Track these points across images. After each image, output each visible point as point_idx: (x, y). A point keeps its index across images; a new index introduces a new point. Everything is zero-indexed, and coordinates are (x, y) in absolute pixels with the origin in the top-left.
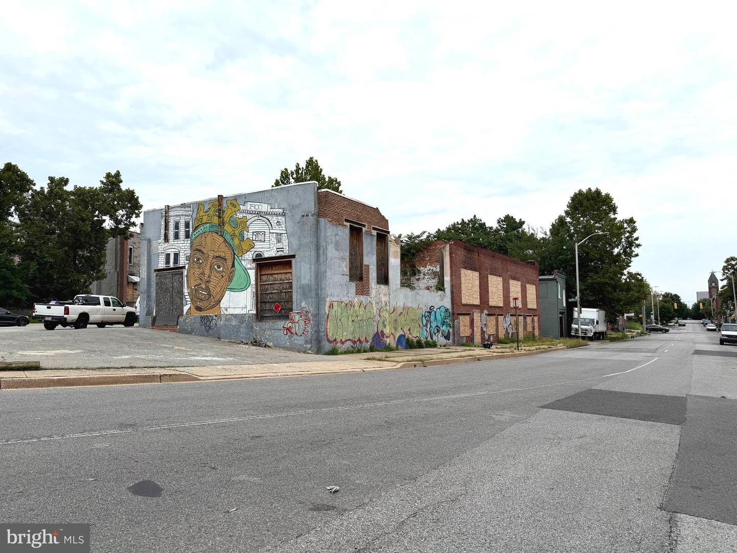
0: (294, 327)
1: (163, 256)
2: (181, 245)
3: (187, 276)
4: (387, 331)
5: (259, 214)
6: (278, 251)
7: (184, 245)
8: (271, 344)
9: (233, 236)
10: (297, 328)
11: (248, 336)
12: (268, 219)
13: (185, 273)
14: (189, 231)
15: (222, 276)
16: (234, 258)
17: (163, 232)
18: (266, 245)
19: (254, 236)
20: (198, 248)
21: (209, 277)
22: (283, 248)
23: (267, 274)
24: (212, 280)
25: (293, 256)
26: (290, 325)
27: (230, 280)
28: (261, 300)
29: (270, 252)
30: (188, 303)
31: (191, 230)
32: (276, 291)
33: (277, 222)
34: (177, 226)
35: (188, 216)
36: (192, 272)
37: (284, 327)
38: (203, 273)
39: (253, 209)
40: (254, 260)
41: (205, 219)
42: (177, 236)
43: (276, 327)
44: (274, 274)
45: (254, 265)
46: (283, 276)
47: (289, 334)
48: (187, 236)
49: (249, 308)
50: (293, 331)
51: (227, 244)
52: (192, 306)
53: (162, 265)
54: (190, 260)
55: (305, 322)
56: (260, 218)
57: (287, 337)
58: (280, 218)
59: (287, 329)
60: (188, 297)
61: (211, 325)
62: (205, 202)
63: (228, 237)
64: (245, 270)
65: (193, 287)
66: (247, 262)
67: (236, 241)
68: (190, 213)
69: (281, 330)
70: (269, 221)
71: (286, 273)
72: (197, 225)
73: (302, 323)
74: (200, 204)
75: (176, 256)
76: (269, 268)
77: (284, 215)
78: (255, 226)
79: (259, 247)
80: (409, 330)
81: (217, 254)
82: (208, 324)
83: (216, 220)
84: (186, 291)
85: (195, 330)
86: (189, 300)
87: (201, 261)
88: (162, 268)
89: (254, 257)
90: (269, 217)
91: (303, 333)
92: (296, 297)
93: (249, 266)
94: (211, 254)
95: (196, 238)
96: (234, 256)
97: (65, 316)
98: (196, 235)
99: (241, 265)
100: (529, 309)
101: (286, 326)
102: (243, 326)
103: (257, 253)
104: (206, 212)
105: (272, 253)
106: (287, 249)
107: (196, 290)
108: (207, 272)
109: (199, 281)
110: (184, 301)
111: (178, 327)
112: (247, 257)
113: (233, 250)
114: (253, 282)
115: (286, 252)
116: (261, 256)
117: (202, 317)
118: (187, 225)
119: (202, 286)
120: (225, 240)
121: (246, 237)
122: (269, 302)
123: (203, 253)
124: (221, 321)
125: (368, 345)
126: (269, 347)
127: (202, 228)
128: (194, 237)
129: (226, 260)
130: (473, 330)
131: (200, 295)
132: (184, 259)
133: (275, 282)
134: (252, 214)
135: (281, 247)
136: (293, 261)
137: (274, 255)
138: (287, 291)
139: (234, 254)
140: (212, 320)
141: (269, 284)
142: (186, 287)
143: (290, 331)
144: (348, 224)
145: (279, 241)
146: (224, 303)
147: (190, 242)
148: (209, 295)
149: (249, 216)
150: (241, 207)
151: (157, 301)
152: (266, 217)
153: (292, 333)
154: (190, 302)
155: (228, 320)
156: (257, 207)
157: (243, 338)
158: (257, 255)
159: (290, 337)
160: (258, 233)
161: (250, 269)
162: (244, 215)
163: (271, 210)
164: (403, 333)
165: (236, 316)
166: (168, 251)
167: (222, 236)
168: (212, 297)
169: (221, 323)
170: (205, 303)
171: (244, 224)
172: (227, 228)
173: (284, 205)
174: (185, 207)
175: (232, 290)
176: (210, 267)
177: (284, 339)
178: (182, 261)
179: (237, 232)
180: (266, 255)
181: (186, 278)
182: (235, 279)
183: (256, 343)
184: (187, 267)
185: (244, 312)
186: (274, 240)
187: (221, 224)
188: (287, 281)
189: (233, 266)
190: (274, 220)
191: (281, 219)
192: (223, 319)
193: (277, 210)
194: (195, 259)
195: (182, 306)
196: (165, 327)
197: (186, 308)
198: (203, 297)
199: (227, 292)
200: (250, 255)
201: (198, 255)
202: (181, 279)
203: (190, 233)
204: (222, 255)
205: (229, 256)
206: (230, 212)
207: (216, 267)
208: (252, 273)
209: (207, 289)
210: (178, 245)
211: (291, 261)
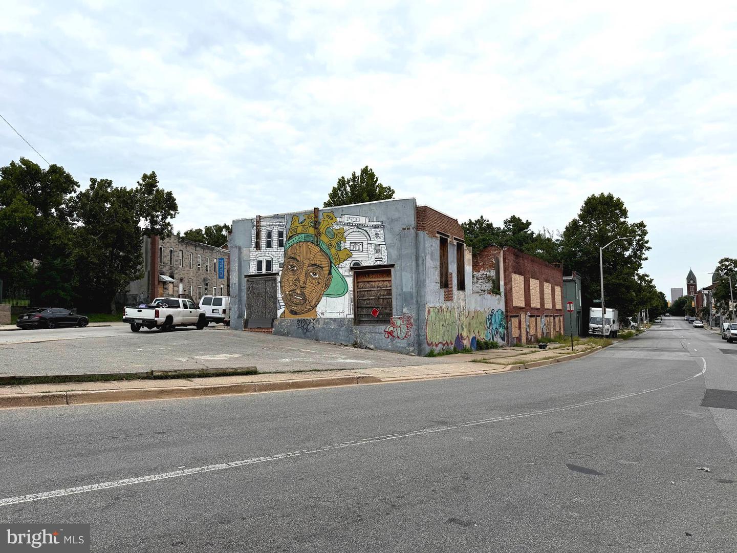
0: (396, 331)
1: (255, 263)
2: (274, 253)
3: (280, 282)
4: (464, 334)
5: (357, 226)
6: (376, 261)
7: (277, 253)
8: (372, 346)
9: (330, 246)
10: (399, 332)
11: (348, 338)
12: (366, 231)
13: (279, 279)
14: (283, 240)
15: (319, 283)
16: (331, 266)
17: (254, 240)
18: (364, 254)
19: (352, 247)
20: (293, 256)
21: (304, 283)
22: (381, 258)
23: (364, 282)
24: (307, 286)
25: (393, 266)
26: (392, 329)
27: (327, 286)
28: (358, 305)
29: (368, 259)
30: (282, 307)
31: (285, 239)
32: (373, 298)
33: (376, 234)
34: (269, 235)
35: (281, 226)
36: (286, 278)
37: (385, 331)
38: (298, 280)
39: (350, 221)
40: (352, 269)
41: (300, 229)
42: (269, 245)
43: (377, 331)
44: (371, 282)
45: (351, 273)
46: (380, 284)
47: (391, 337)
48: (281, 244)
49: (346, 313)
50: (395, 334)
51: (323, 253)
52: (287, 311)
53: (253, 270)
54: (283, 267)
55: (407, 326)
56: (358, 230)
57: (389, 340)
58: (378, 230)
59: (389, 333)
60: (282, 301)
61: (309, 328)
62: (300, 213)
63: (324, 247)
64: (343, 278)
65: (287, 293)
66: (344, 270)
67: (333, 251)
68: (284, 223)
69: (382, 333)
70: (367, 233)
71: (383, 281)
72: (291, 235)
73: (404, 328)
74: (294, 216)
75: (269, 263)
76: (365, 276)
77: (382, 227)
78: (353, 237)
79: (357, 257)
80: (479, 332)
81: (312, 262)
82: (305, 327)
83: (311, 231)
84: (279, 296)
85: (292, 333)
86: (284, 304)
87: (295, 268)
88: (253, 274)
89: (352, 266)
90: (368, 230)
91: (406, 337)
92: (395, 303)
93: (346, 274)
94: (307, 262)
95: (290, 247)
96: (331, 264)
97: (156, 319)
98: (291, 244)
99: (339, 273)
100: (557, 310)
101: (387, 330)
102: (342, 329)
103: (354, 262)
104: (301, 223)
105: (371, 262)
106: (386, 259)
107: (290, 295)
108: (302, 279)
109: (293, 287)
110: (278, 305)
111: (273, 329)
112: (345, 265)
113: (330, 259)
114: (351, 288)
115: (385, 262)
116: (359, 265)
117: (299, 320)
118: (281, 234)
119: (296, 291)
120: (321, 249)
121: (343, 247)
122: (366, 308)
123: (298, 261)
124: (319, 324)
125: (452, 347)
126: (370, 349)
127: (297, 237)
128: (288, 246)
129: (322, 268)
130: (521, 331)
131: (295, 300)
132: (277, 266)
133: (372, 289)
134: (350, 225)
135: (380, 257)
136: (392, 270)
137: (372, 264)
138: (385, 297)
139: (331, 262)
140: (310, 323)
141: (366, 291)
142: (280, 292)
143: (391, 335)
144: (438, 235)
145: (377, 252)
146: (320, 308)
147: (284, 250)
148: (305, 300)
149: (346, 228)
150: (338, 219)
151: (248, 305)
152: (364, 229)
153: (394, 337)
154: (284, 307)
155: (327, 323)
156: (354, 220)
157: (343, 340)
158: (355, 264)
159: (392, 341)
160: (356, 243)
161: (348, 276)
162: (341, 227)
163: (370, 223)
164: (474, 336)
165: (335, 320)
166: (260, 259)
167: (318, 245)
168: (307, 302)
169: (319, 326)
170: (299, 307)
171: (341, 235)
172: (324, 238)
173: (384, 218)
174: (278, 218)
175: (328, 295)
176: (306, 274)
177: (386, 341)
178: (275, 268)
179: (333, 242)
180: (364, 264)
181: (279, 284)
182: (332, 285)
183: (355, 345)
184: (280, 274)
185: (342, 316)
186: (372, 250)
187: (318, 234)
188: (384, 289)
189: (330, 273)
190: (372, 232)
191: (381, 231)
192: (322, 322)
193: (375, 223)
194: (290, 267)
195: (275, 309)
196: (259, 329)
197: (280, 312)
198: (298, 301)
199: (324, 298)
200: (347, 264)
201: (293, 262)
202: (274, 285)
203: (284, 243)
204: (318, 263)
205: (325, 264)
206: (326, 223)
207: (311, 274)
208: (350, 281)
209: (303, 294)
210: (271, 253)
211: (390, 270)
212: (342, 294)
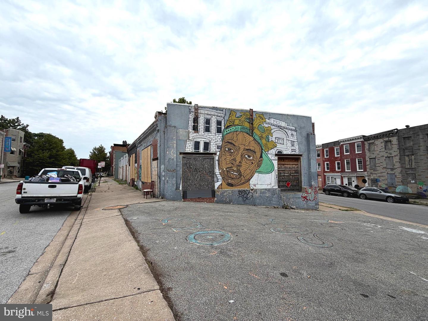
0: (308, 196)
1: (192, 143)
2: (213, 137)
3: (218, 160)
5: (279, 127)
6: (292, 151)
7: (215, 137)
8: (294, 207)
9: (261, 138)
10: (310, 197)
11: (278, 203)
12: (285, 131)
13: (217, 158)
14: (221, 128)
15: (252, 163)
16: (262, 152)
17: (191, 124)
18: (284, 146)
19: (276, 140)
20: (230, 141)
21: (240, 162)
22: (295, 150)
23: (281, 164)
24: (242, 165)
25: (301, 155)
26: (306, 195)
27: (259, 166)
28: (281, 180)
29: (287, 151)
30: (219, 180)
31: (223, 128)
32: (287, 175)
33: (292, 134)
34: (208, 122)
35: (219, 117)
36: (223, 158)
37: (302, 196)
38: (234, 160)
39: (275, 123)
40: (276, 155)
41: (237, 122)
42: (207, 130)
43: (297, 196)
44: (285, 164)
45: (276, 158)
46: (291, 166)
47: (306, 200)
48: (219, 131)
49: (273, 185)
50: (308, 198)
51: (256, 142)
52: (224, 183)
53: (190, 148)
54: (221, 149)
55: (315, 193)
56: (280, 130)
57: (305, 202)
58: (293, 132)
59: (304, 197)
60: (220, 176)
61: (248, 196)
62: (238, 110)
63: (257, 138)
64: (271, 160)
65: (225, 169)
66: (271, 154)
67: (264, 141)
68: (222, 115)
69: (300, 198)
70: (286, 133)
71: (292, 164)
72: (229, 125)
73: (313, 194)
74: (232, 112)
75: (207, 145)
76: (281, 160)
77: (296, 131)
78: (276, 134)
79: (280, 147)
81: (246, 148)
82: (245, 196)
83: (247, 125)
84: (217, 171)
85: (233, 201)
86: (221, 178)
87: (232, 151)
88: (190, 152)
89: (277, 153)
90: (287, 131)
91: (314, 199)
92: (303, 179)
93: (273, 158)
94: (242, 147)
95: (227, 134)
96: (262, 151)
98: (228, 132)
99: (268, 157)
101: (303, 196)
102: (274, 196)
103: (278, 150)
104: (238, 117)
105: (289, 152)
106: (298, 151)
107: (227, 171)
108: (238, 159)
109: (230, 165)
110: (215, 179)
111: (216, 199)
112: (272, 152)
113: (261, 147)
115: (297, 152)
116: (282, 153)
118: (219, 123)
119: (233, 168)
120: (254, 139)
121: (270, 140)
123: (235, 145)
126: (292, 208)
127: (234, 127)
128: (225, 133)
129: (255, 152)
131: (232, 175)
132: (215, 147)
133: (286, 169)
134: (275, 126)
135: (294, 149)
137: (290, 153)
138: (294, 174)
139: (262, 149)
140: (249, 193)
141: (281, 170)
143: (306, 199)
145: (293, 145)
147: (221, 136)
148: (240, 175)
149: (272, 127)
150: (267, 120)
151: (183, 177)
152: (284, 130)
153: (307, 200)
154: (221, 180)
155: (263, 193)
156: (278, 123)
157: (275, 204)
158: (278, 152)
159: (307, 202)
160: (279, 138)
161: (274, 160)
162: (269, 126)
163: (288, 127)
165: (269, 190)
166: (198, 140)
167: (252, 136)
168: (242, 177)
169: (257, 195)
170: (236, 180)
171: (269, 131)
172: (256, 131)
173: (296, 126)
174: (217, 110)
175: (260, 172)
176: (241, 156)
177: (303, 203)
178: (213, 148)
179: (264, 136)
180: (285, 153)
181: (217, 162)
182: (262, 165)
183: (285, 207)
184: (218, 153)
185: (269, 187)
186: (289, 144)
188: (294, 169)
189: (261, 157)
190: (289, 132)
191: (294, 133)
192: (259, 192)
193: (291, 127)
194: (227, 149)
195: (213, 182)
196: (199, 199)
197: (217, 185)
198: (234, 176)
199: (256, 174)
200: (273, 151)
201: (230, 146)
202: (212, 163)
203: (222, 130)
204: (252, 148)
205: (258, 150)
206: (258, 121)
207: (246, 156)
208: (275, 163)
209: (239, 171)
210: (209, 136)
211: (300, 158)
212: (270, 172)
